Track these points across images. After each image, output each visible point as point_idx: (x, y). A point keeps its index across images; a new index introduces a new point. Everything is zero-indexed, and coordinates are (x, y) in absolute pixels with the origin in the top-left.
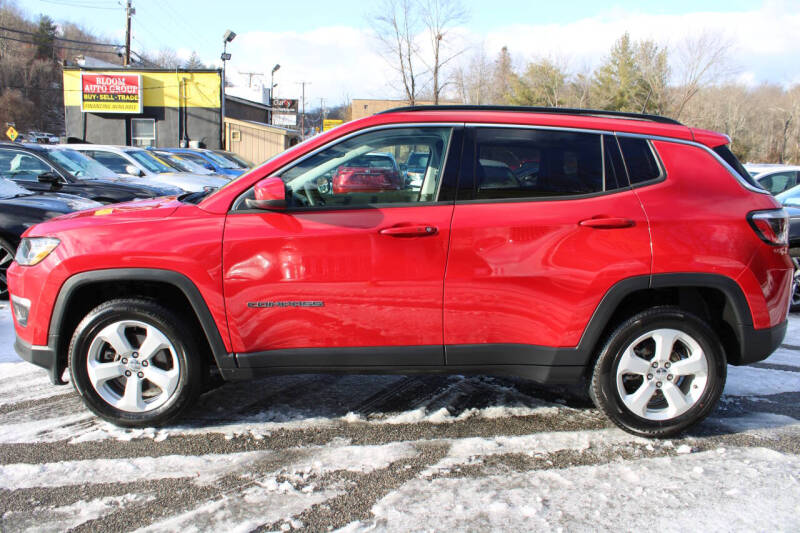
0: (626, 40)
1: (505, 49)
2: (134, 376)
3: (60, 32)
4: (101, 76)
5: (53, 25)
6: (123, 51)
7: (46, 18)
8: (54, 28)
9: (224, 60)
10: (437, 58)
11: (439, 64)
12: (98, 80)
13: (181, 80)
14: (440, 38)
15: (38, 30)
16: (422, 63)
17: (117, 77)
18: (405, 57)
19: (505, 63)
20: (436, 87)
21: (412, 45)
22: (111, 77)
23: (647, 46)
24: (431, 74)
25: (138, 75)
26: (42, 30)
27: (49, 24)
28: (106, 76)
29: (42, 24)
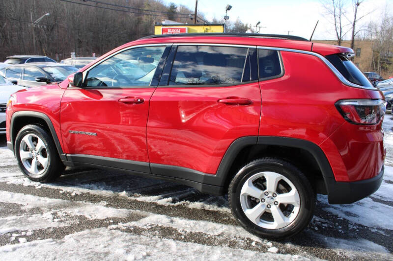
2: (35, 158)
3: (178, 10)
4: (170, 28)
5: (175, 7)
6: (193, 17)
7: (172, 4)
8: (176, 8)
9: (225, 19)
10: (355, 16)
11: (356, 19)
12: (169, 30)
13: (205, 29)
14: (358, 5)
15: (169, 9)
17: (177, 29)
18: (337, 16)
20: (353, 33)
21: (342, 10)
22: (174, 29)
24: (351, 26)
25: (186, 27)
26: (171, 9)
27: (174, 6)
28: (172, 29)
29: (171, 6)
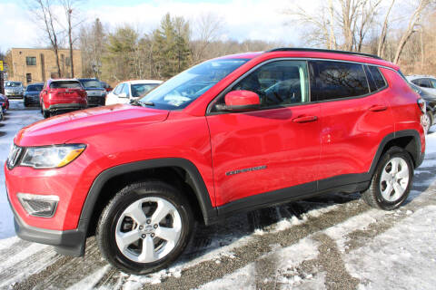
0: (168, 16)
1: (98, 20)
2: (148, 237)
10: (69, 23)
11: (71, 27)
14: (70, 12)
16: (60, 26)
19: (98, 27)
20: (70, 40)
21: (52, 15)
23: (178, 19)
24: (66, 33)
